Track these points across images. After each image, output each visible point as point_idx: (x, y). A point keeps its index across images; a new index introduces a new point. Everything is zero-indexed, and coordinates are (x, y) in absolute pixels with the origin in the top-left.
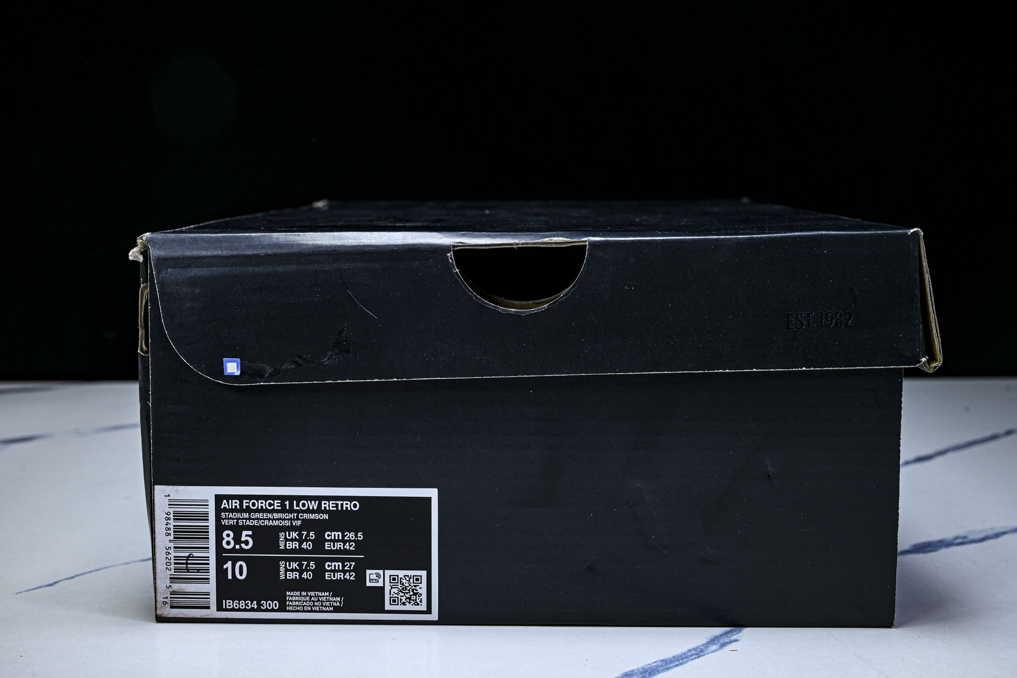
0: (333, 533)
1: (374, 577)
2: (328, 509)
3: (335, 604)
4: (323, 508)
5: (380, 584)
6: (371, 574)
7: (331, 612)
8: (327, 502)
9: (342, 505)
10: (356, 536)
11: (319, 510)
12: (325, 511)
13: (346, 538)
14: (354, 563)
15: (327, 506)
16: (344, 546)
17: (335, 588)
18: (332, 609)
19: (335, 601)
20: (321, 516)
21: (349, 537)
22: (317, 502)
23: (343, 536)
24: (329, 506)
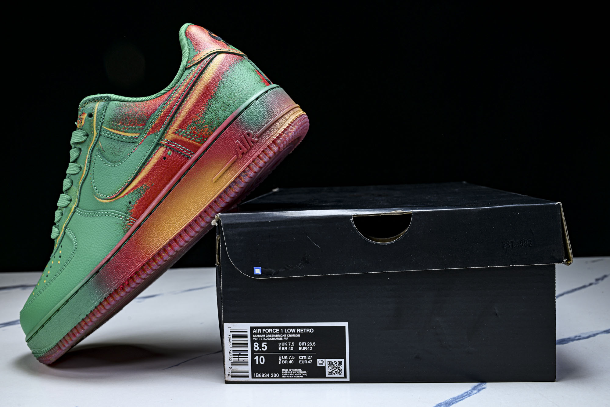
0: (302, 343)
1: (321, 362)
2: (300, 332)
3: (304, 374)
4: (298, 332)
5: (324, 365)
6: (319, 361)
7: (302, 378)
8: (299, 329)
9: (306, 330)
10: (313, 344)
11: (296, 333)
12: (299, 333)
13: (308, 345)
14: (312, 356)
15: (299, 331)
16: (307, 349)
17: (304, 367)
18: (302, 377)
19: (303, 373)
20: (297, 336)
21: (309, 344)
22: (295, 329)
23: (307, 344)
24: (300, 331)
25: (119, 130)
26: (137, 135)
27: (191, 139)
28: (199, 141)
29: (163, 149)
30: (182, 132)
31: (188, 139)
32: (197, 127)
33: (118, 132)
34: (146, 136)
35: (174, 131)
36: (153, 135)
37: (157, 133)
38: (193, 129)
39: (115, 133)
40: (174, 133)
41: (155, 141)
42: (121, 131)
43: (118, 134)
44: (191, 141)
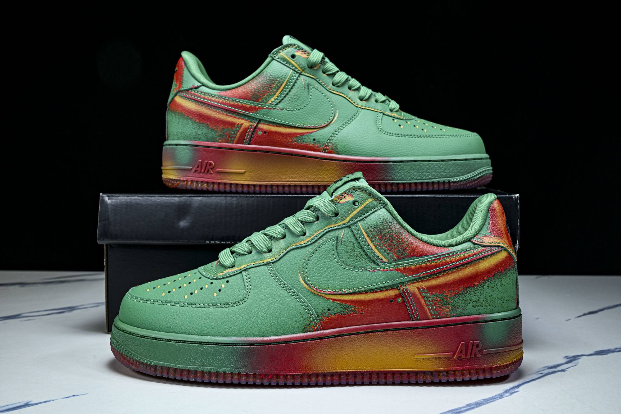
25: (372, 242)
26: (384, 260)
27: (428, 307)
28: (433, 313)
29: (397, 292)
30: (426, 294)
31: (425, 304)
32: (441, 301)
33: (370, 242)
34: (393, 270)
35: (420, 287)
36: (400, 274)
37: (405, 276)
38: (438, 300)
39: (366, 239)
40: (418, 288)
41: (397, 281)
42: (373, 244)
43: (368, 243)
44: (426, 308)
